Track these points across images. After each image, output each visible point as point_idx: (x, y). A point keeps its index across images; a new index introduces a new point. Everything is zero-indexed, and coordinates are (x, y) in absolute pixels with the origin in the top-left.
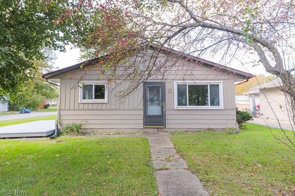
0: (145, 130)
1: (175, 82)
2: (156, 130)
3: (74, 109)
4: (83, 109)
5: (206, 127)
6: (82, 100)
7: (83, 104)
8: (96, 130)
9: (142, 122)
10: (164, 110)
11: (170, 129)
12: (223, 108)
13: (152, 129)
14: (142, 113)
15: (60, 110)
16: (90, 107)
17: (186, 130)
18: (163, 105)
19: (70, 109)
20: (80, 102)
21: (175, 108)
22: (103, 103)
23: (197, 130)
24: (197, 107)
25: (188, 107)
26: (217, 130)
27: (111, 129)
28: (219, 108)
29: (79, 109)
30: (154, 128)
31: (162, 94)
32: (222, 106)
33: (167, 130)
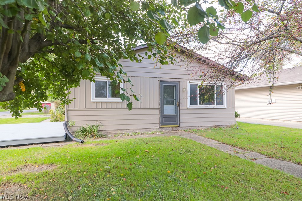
0: (161, 130)
1: (188, 82)
2: (171, 129)
3: (86, 109)
4: (96, 109)
5: (212, 124)
6: (94, 98)
7: (96, 103)
8: (111, 132)
9: (158, 121)
10: (179, 109)
11: (184, 128)
12: (226, 107)
13: (167, 128)
14: (158, 112)
15: (68, 110)
16: (104, 106)
17: (197, 127)
18: (178, 104)
19: (80, 109)
20: (92, 101)
21: (188, 107)
22: (118, 102)
23: (205, 127)
24: (206, 107)
25: (199, 106)
26: (222, 127)
27: (127, 130)
28: (222, 107)
29: (91, 109)
30: (170, 127)
31: (177, 93)
32: (225, 105)
33: (181, 128)
